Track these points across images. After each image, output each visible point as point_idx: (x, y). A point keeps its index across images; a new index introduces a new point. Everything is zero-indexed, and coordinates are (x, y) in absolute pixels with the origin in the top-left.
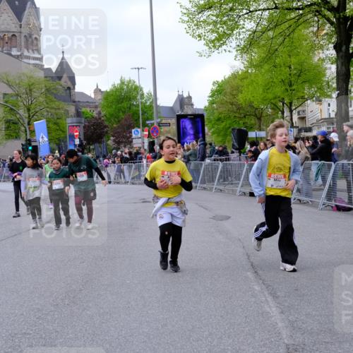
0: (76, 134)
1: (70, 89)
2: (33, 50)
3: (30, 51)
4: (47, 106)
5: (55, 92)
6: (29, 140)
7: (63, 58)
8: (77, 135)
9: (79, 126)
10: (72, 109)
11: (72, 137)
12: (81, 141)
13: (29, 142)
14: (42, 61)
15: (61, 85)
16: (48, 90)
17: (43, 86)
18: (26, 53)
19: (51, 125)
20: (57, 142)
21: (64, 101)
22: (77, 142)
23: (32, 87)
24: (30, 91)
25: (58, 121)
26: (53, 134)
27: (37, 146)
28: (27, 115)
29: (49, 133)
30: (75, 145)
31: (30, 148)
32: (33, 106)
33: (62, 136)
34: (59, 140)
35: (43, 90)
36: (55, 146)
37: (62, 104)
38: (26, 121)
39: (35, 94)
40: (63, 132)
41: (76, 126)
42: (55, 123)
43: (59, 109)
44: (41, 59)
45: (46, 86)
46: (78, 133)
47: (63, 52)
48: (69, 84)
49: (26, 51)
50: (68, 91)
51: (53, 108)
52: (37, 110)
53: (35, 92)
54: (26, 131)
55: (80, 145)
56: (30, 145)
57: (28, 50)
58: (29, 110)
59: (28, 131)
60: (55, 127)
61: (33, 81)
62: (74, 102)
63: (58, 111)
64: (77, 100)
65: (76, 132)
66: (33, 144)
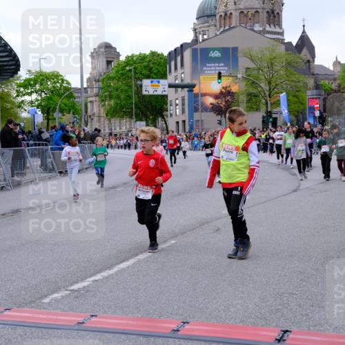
0: (316, 106)
1: (309, 62)
2: (274, 26)
3: (272, 26)
4: (287, 78)
5: (295, 65)
6: (270, 112)
7: (304, 32)
8: (317, 108)
9: (319, 98)
10: (311, 82)
11: (312, 109)
12: (321, 113)
13: (269, 114)
14: (283, 36)
15: (301, 59)
16: (289, 64)
17: (284, 59)
18: (268, 28)
19: (291, 98)
20: (296, 114)
21: (304, 74)
22: (317, 114)
23: (273, 61)
24: (271, 65)
25: (297, 93)
26: (293, 106)
27: (277, 118)
28: (268, 88)
29: (288, 105)
30: (315, 117)
31: (271, 120)
32: (274, 79)
33: (302, 108)
34: (298, 112)
35: (284, 64)
36: (294, 118)
37: (302, 78)
38: (267, 93)
39: (276, 68)
40: (302, 104)
41: (316, 98)
42: (296, 96)
43: (299, 82)
44: (282, 34)
45: (286, 60)
46: (318, 106)
47: (304, 26)
48: (309, 57)
49: (268, 26)
50: (307, 64)
51: (293, 81)
52: (278, 82)
53: (276, 65)
54: (267, 104)
55: (320, 117)
56: (271, 116)
57: (270, 25)
58: (270, 83)
59: (269, 103)
60: (294, 99)
61: (274, 55)
62: (313, 75)
63: (298, 84)
64: (316, 72)
65: (317, 104)
66: (274, 116)
